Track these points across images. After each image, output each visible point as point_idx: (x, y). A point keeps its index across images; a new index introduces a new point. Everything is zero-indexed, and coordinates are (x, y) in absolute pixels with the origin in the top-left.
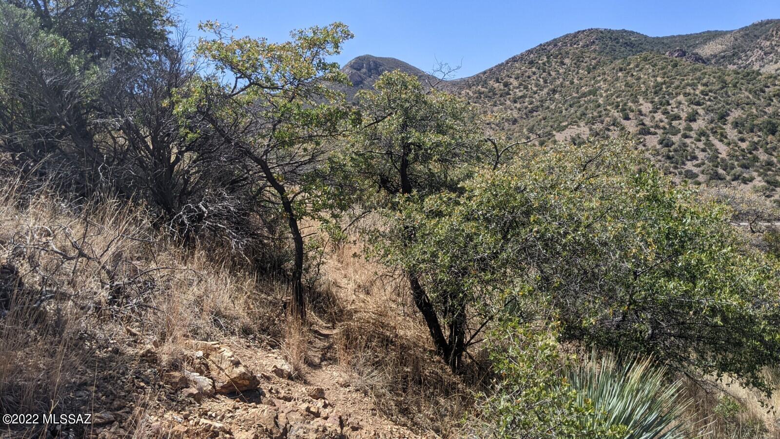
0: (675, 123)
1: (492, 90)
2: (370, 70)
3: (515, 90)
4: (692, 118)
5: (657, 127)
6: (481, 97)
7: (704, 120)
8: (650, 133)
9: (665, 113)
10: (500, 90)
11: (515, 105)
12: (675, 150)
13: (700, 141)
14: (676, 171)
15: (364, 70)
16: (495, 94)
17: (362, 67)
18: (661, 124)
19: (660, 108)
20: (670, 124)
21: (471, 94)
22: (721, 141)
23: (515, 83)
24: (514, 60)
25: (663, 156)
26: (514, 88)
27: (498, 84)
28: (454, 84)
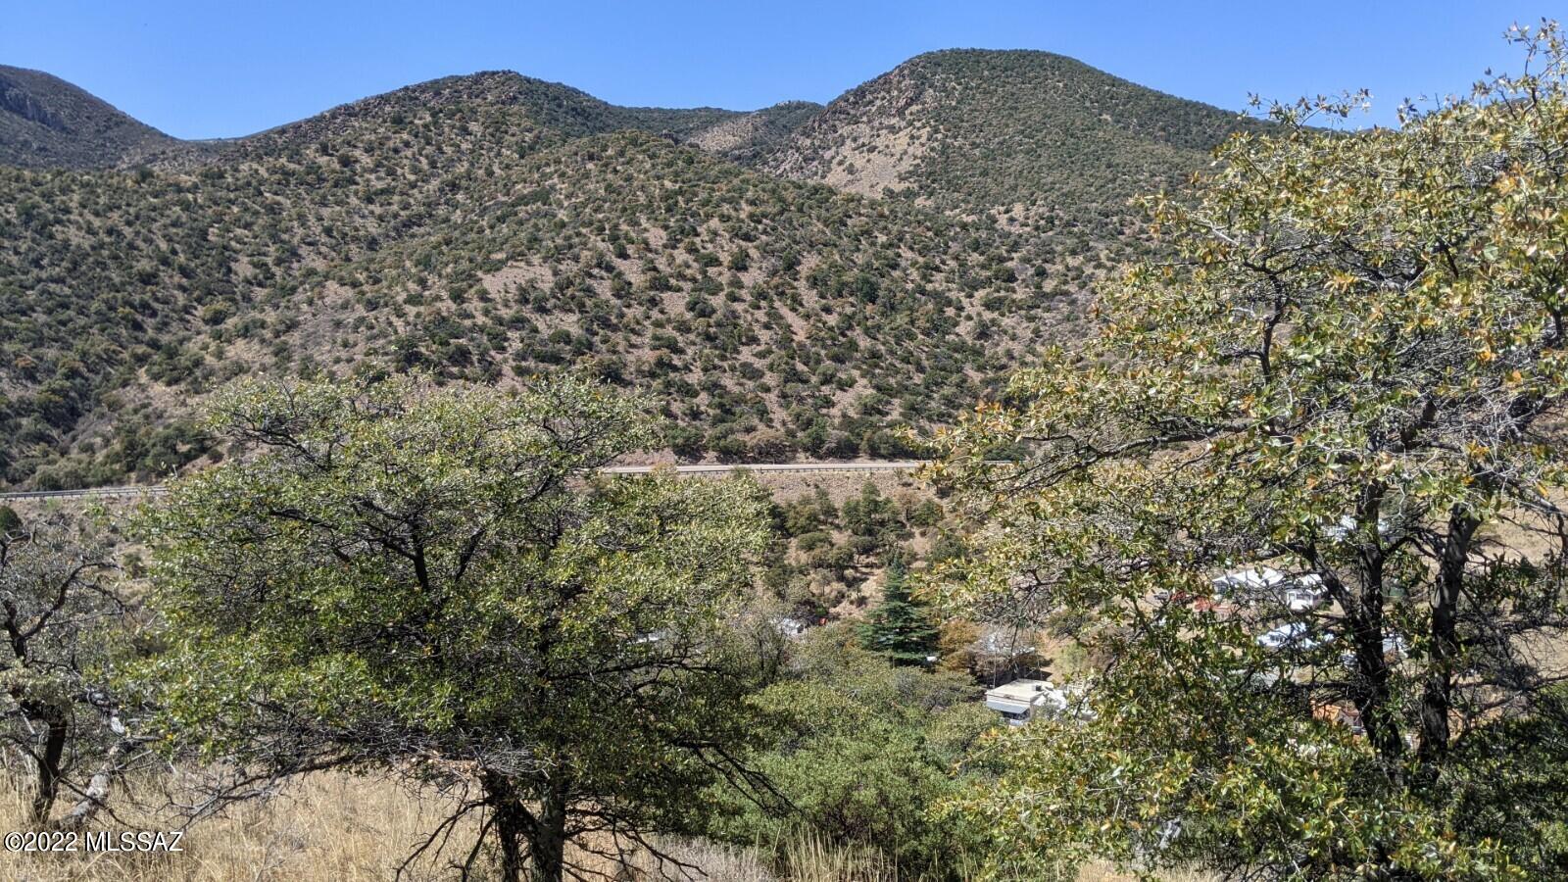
1: (315, 168)
3: (367, 176)
10: (334, 171)
11: (371, 207)
16: (321, 180)
21: (262, 171)
23: (366, 160)
24: (349, 111)
26: (365, 170)
27: (326, 158)
28: (204, 148)
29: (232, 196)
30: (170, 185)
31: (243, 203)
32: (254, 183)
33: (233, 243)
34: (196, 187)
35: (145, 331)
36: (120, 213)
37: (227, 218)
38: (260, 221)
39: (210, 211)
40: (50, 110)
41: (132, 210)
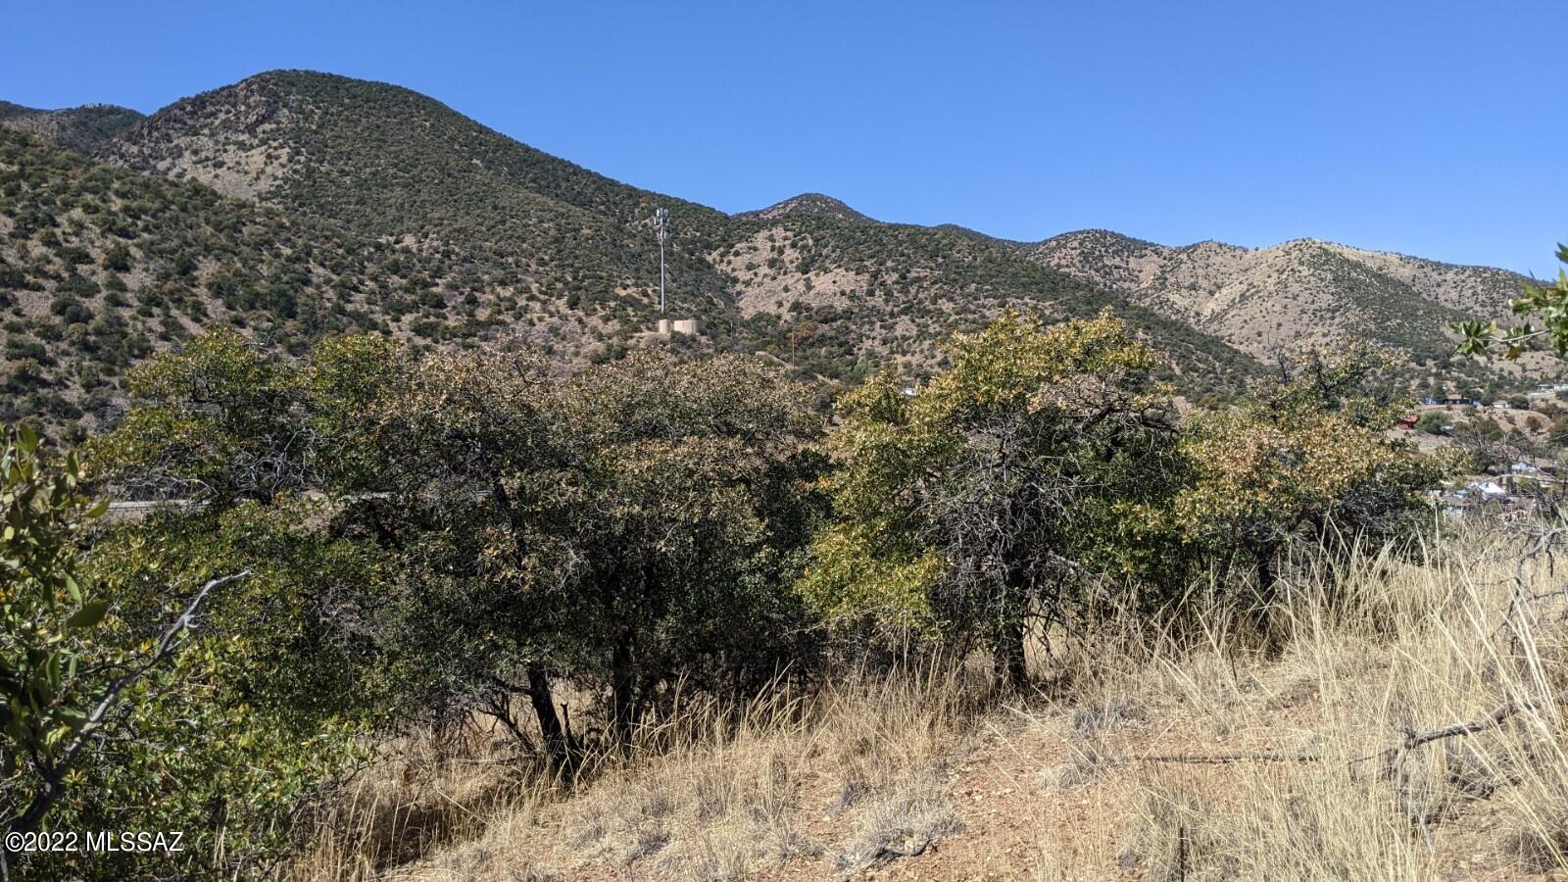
0: (83, 269)
4: (119, 263)
5: (39, 272)
7: (146, 270)
8: (26, 286)
9: (50, 242)
12: (99, 332)
13: (151, 315)
14: (115, 381)
18: (49, 268)
19: (33, 231)
20: (73, 271)
22: (196, 320)
25: (72, 343)
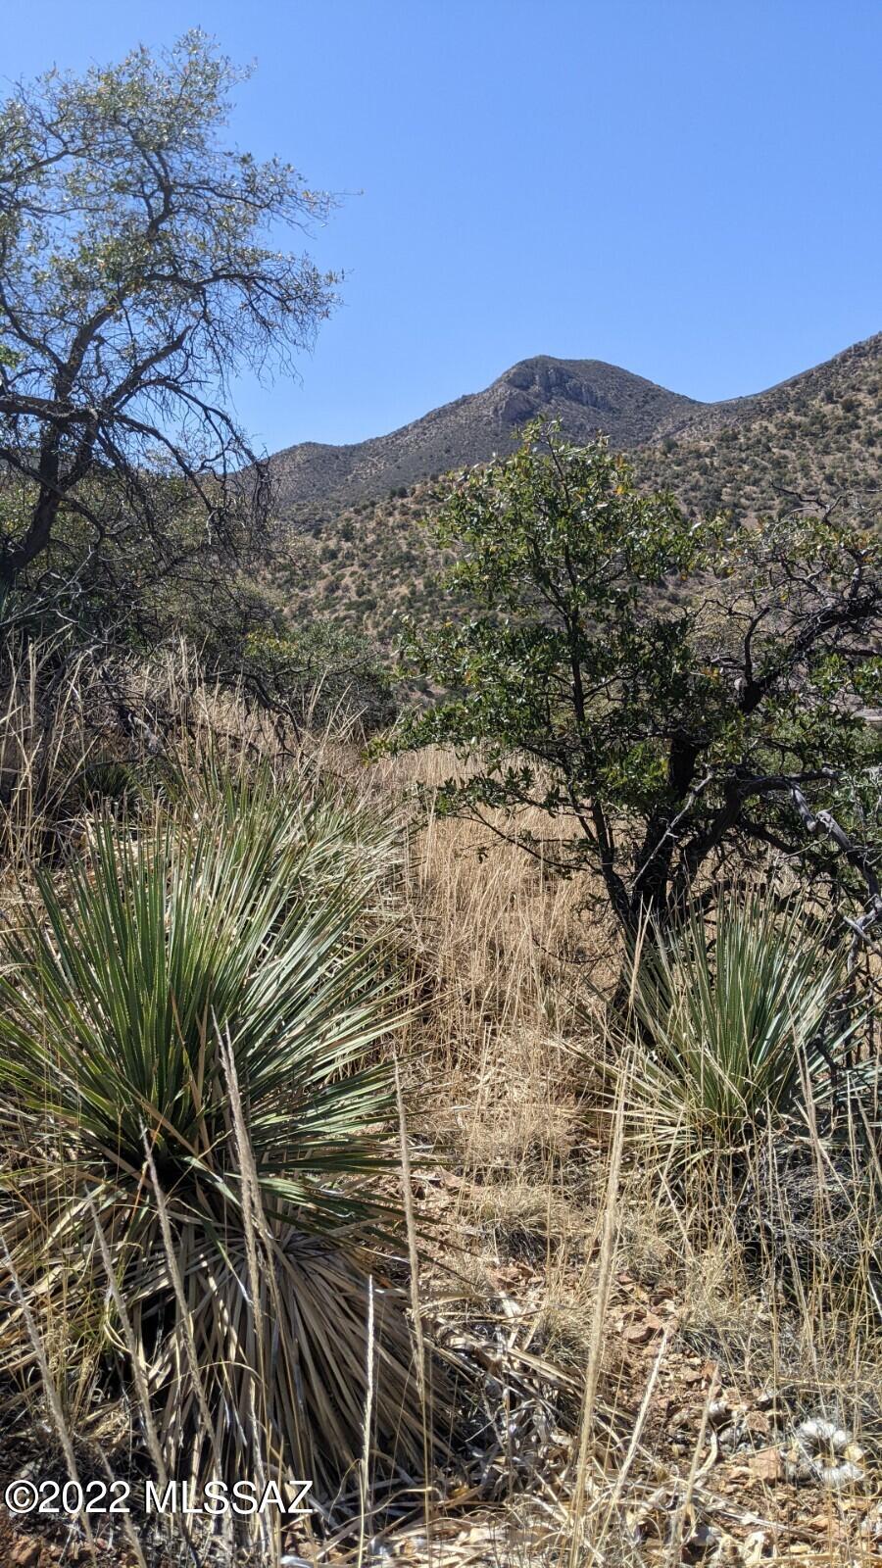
1: (819, 419)
2: (548, 388)
3: (869, 418)
6: (794, 435)
10: (837, 418)
11: (872, 450)
15: (536, 388)
16: (825, 428)
17: (532, 382)
21: (772, 429)
23: (870, 402)
24: (859, 351)
26: (867, 413)
27: (831, 406)
28: (726, 409)
29: (743, 455)
30: (690, 452)
31: (753, 461)
32: (764, 440)
33: (743, 500)
34: (713, 450)
35: (666, 588)
36: (650, 483)
37: (738, 477)
38: (768, 476)
39: (724, 473)
40: (600, 394)
41: (659, 480)
